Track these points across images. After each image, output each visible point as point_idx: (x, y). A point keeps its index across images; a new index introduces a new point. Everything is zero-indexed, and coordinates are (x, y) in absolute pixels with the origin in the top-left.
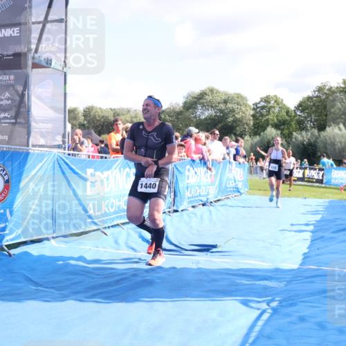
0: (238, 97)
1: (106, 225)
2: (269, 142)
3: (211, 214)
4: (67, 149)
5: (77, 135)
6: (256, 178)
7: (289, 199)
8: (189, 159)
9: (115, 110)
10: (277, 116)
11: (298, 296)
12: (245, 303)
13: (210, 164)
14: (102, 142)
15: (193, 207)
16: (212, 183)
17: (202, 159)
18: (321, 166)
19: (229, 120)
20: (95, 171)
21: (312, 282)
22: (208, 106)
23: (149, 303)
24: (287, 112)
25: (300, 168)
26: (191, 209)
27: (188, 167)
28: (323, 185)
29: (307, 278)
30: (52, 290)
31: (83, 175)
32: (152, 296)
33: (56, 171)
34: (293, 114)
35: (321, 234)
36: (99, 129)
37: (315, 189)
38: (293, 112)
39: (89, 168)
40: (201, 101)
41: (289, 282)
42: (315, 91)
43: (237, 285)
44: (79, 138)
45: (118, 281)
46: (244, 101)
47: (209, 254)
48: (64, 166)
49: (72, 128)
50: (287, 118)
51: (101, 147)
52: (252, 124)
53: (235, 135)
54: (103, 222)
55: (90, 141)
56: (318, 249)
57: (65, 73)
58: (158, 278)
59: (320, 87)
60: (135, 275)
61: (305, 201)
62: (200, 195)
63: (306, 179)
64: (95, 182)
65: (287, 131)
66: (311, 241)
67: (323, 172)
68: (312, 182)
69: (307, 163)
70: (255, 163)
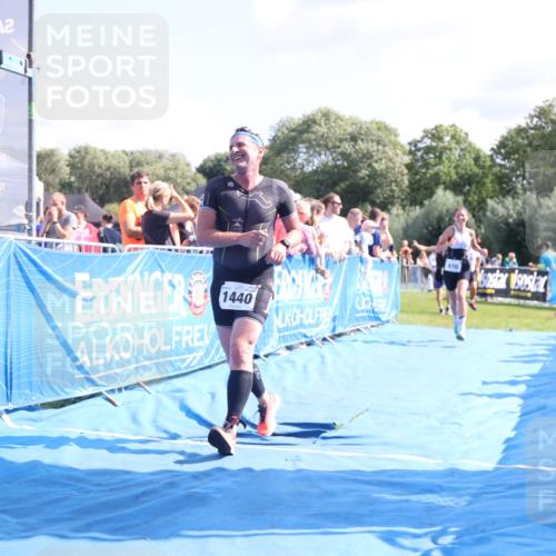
0: (379, 129)
1: (115, 387)
2: (440, 219)
3: (323, 363)
4: (34, 232)
5: (55, 205)
6: (414, 291)
7: (479, 331)
9: (132, 153)
10: (456, 167)
11: (494, 523)
12: (389, 539)
13: (321, 263)
14: (108, 219)
15: (289, 348)
16: (327, 301)
17: (309, 256)
18: (541, 266)
19: (361, 175)
20: (91, 277)
21: (523, 496)
22: (319, 145)
23: (198, 541)
24: (477, 159)
25: (502, 271)
26: (289, 352)
27: (278, 268)
28: (547, 305)
29: (511, 487)
30: (6, 517)
31: (68, 285)
32: (205, 527)
33: (12, 277)
34: (488, 163)
35: (542, 402)
36: (101, 192)
37: (531, 311)
38: (488, 159)
39: (79, 271)
40: (305, 135)
41: (476, 496)
42: (531, 117)
43: (375, 502)
44: (60, 212)
45: (137, 497)
46: (392, 137)
47: (319, 441)
48: (29, 268)
49: (46, 190)
50: (476, 170)
51: (107, 230)
52: (406, 182)
53: (373, 204)
54: (108, 378)
55: (81, 216)
57: (30, 79)
58: (219, 490)
59: (541, 109)
60: (171, 485)
61: (509, 337)
62: (302, 325)
63: (512, 292)
64: (91, 300)
65: (476, 198)
66: (521, 416)
67: (546, 278)
68: (525, 298)
69: (515, 260)
70: (411, 260)
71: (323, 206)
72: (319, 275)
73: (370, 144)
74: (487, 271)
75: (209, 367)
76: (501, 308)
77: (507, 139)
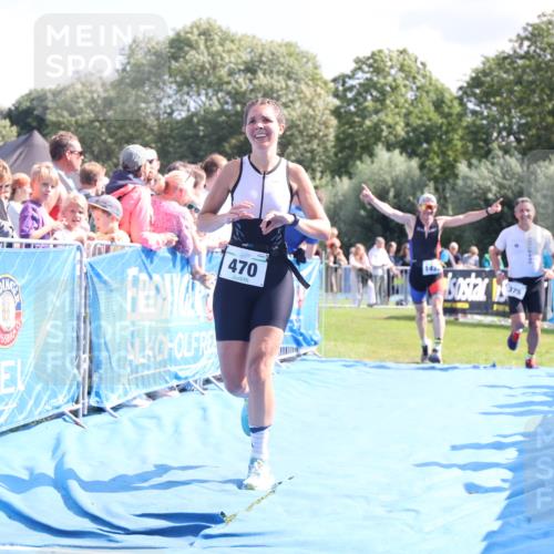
0: (290, 55)
3: (205, 418)
6: (347, 306)
8: (138, 246)
10: (408, 114)
15: (151, 396)
17: (178, 247)
24: (439, 104)
25: (479, 274)
26: (151, 402)
27: (133, 271)
34: (457, 109)
38: (456, 103)
40: (174, 65)
42: (521, 39)
46: (310, 67)
47: (199, 541)
50: (439, 120)
52: (332, 137)
56: (529, 520)
62: (171, 360)
63: (495, 307)
65: (438, 161)
66: (508, 498)
70: (342, 257)
71: (203, 174)
72: (197, 283)
73: (275, 76)
74: (457, 274)
75: (25, 427)
76: (479, 331)
77: (485, 73)
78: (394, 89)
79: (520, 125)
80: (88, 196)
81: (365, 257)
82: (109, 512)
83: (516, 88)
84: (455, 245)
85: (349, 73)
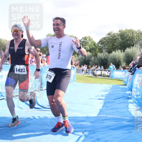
6: (80, 75)
7: (94, 84)
10: (90, 46)
11: (97, 129)
18: (109, 69)
21: (103, 122)
24: (94, 44)
25: (100, 70)
28: (110, 78)
29: (101, 120)
34: (97, 45)
35: (108, 100)
37: (106, 80)
42: (107, 35)
50: (94, 47)
56: (106, 107)
59: (109, 33)
63: (102, 75)
64: (2, 76)
65: (94, 53)
66: (104, 104)
67: (110, 72)
68: (105, 77)
69: (103, 68)
70: (79, 67)
74: (97, 70)
76: (100, 79)
77: (101, 40)
78: (88, 42)
79: (107, 48)
80: (41, 58)
81: (83, 68)
82: (43, 105)
83: (106, 42)
84: (96, 66)
85: (81, 39)
